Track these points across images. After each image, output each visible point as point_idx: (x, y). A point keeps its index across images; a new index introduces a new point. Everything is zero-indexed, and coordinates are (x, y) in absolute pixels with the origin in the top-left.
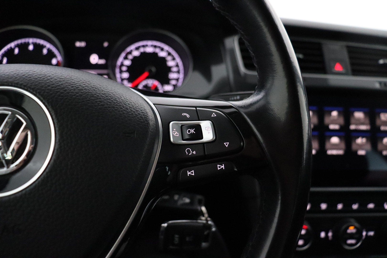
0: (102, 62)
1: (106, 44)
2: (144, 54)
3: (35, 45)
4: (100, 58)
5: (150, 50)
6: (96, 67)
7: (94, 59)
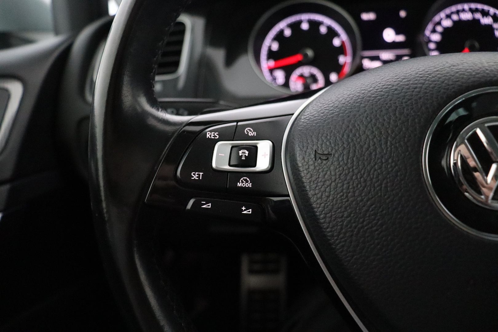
0: (401, 38)
1: (403, 14)
2: (458, 24)
3: (311, 22)
4: (398, 33)
5: (466, 16)
6: (393, 46)
7: (389, 35)
